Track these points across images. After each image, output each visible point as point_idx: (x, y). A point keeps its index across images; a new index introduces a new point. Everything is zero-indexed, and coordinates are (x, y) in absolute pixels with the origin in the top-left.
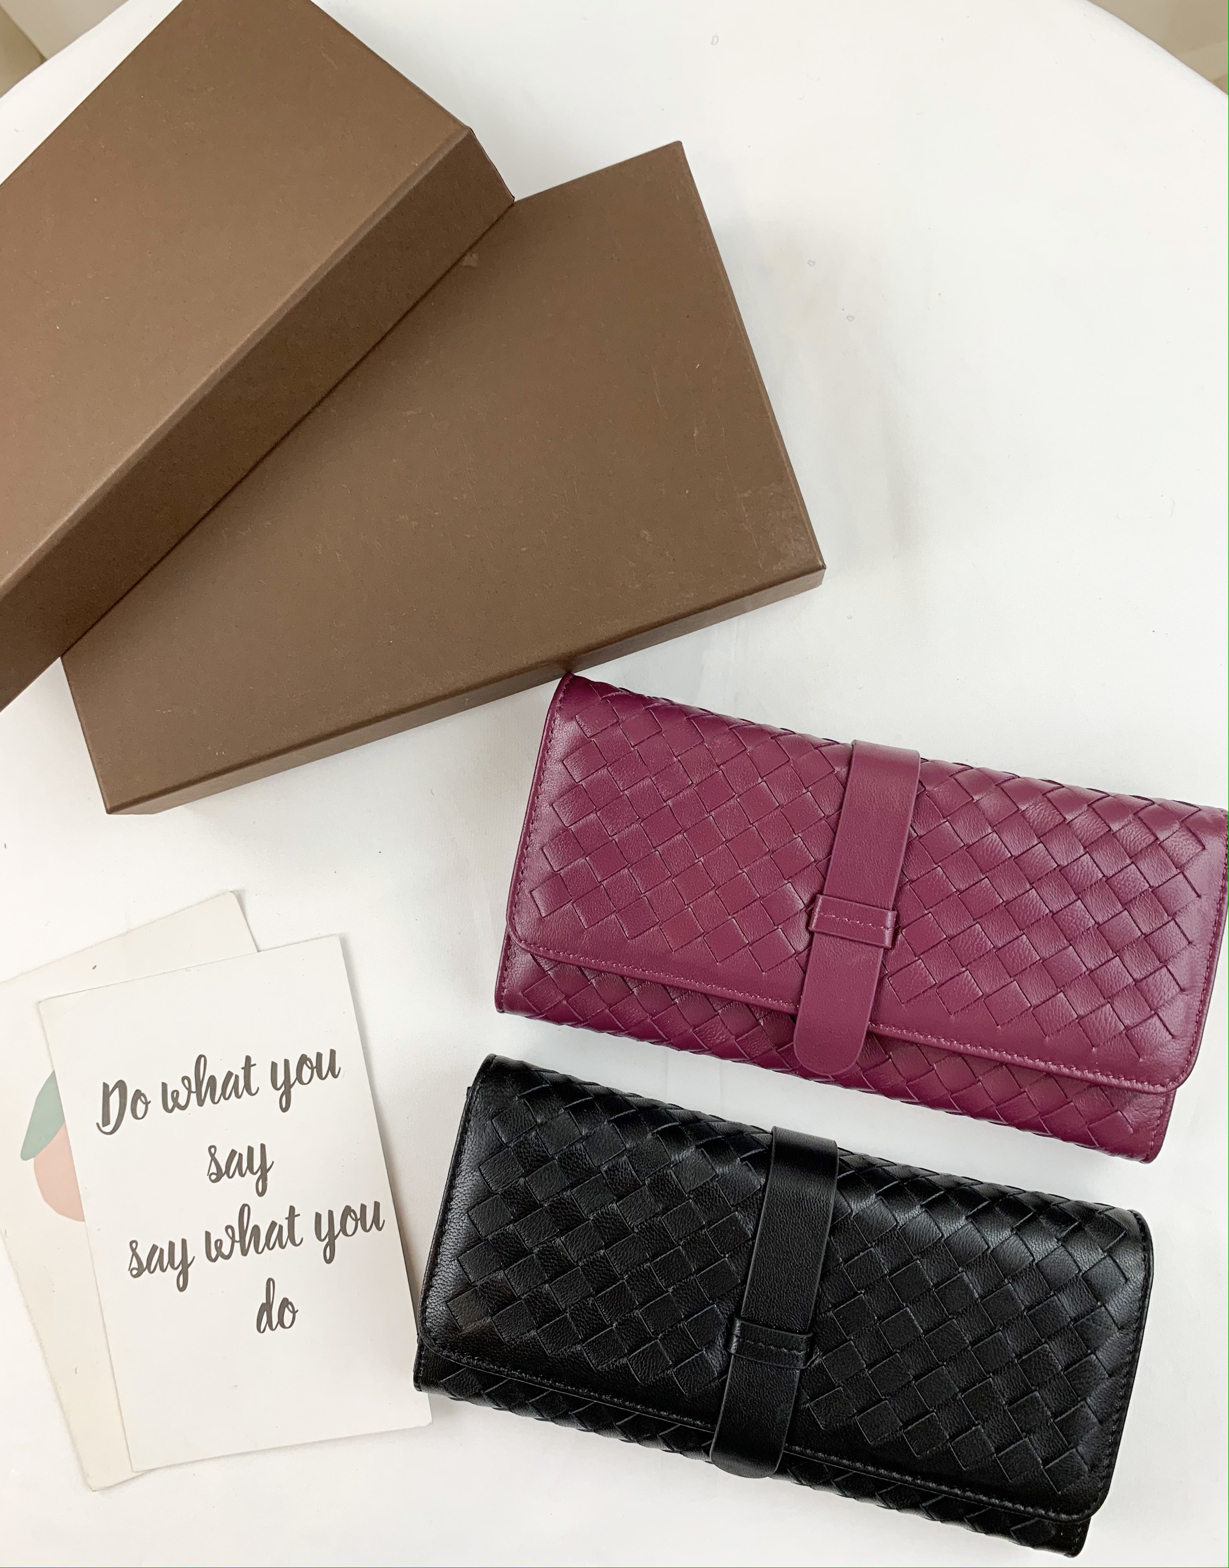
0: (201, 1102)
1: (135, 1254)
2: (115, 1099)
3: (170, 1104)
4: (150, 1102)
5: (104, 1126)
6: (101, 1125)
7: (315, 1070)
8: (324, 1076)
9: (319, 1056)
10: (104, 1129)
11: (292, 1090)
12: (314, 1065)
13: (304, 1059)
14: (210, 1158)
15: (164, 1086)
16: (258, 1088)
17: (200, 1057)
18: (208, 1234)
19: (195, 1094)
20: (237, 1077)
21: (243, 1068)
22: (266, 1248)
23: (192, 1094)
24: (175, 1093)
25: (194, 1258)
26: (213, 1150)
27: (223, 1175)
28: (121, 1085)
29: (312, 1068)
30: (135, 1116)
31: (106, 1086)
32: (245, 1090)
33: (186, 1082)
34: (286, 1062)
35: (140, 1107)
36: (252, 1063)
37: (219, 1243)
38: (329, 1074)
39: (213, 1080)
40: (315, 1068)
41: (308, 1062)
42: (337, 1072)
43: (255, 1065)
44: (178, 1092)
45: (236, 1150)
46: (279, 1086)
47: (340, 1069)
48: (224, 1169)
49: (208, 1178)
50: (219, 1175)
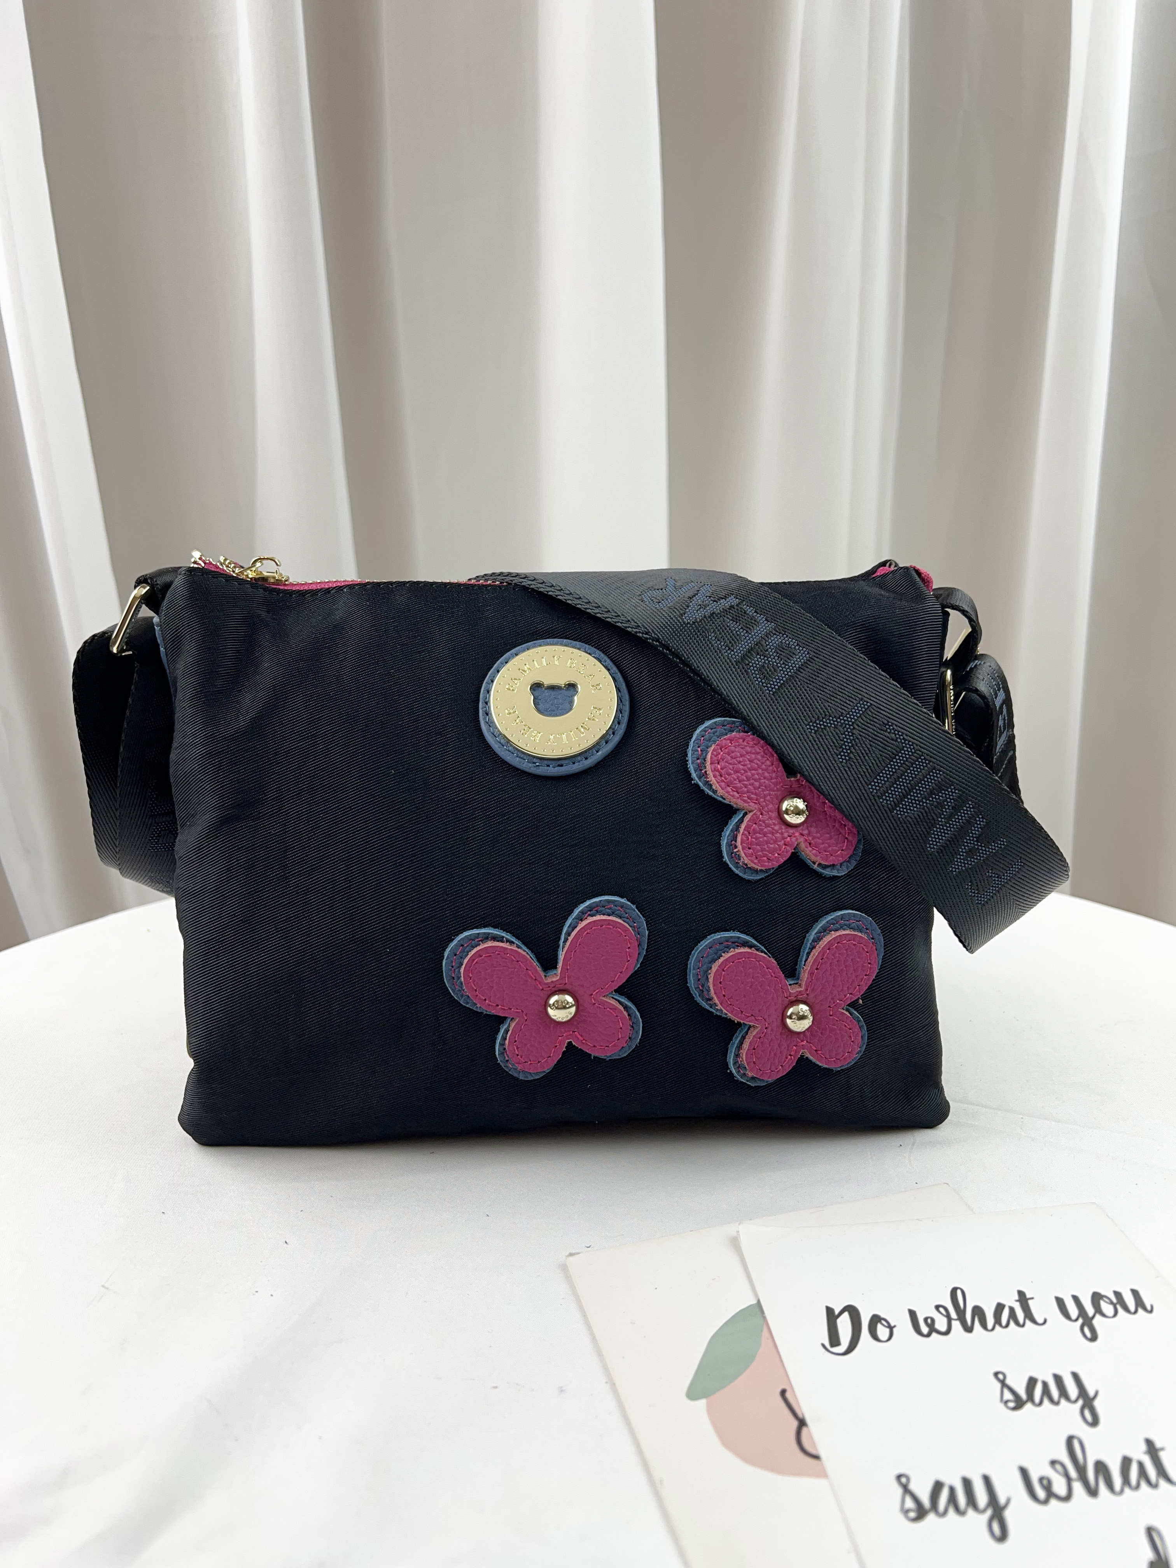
0: (967, 1328)
1: (906, 1489)
2: (844, 1324)
3: (925, 1329)
4: (895, 1326)
5: (832, 1345)
6: (828, 1346)
7: (1118, 1306)
8: (1132, 1310)
9: (1118, 1295)
10: (832, 1350)
11: (1094, 1322)
12: (1115, 1300)
13: (1097, 1296)
14: (998, 1385)
15: (913, 1314)
16: (1045, 1321)
17: (955, 1288)
18: (1024, 1472)
19: (957, 1321)
20: (1012, 1310)
21: (1017, 1301)
22: (1127, 1490)
23: (953, 1322)
24: (929, 1321)
25: (1008, 1501)
26: (1001, 1377)
27: (1025, 1403)
28: (853, 1312)
29: (1113, 1304)
30: (875, 1337)
31: (829, 1311)
32: (1028, 1322)
33: (941, 1310)
34: (1076, 1299)
35: (882, 1331)
36: (1028, 1296)
37: (1045, 1482)
38: (1140, 1310)
39: (978, 1312)
40: (1116, 1304)
41: (1105, 1299)
42: (1149, 1308)
43: (1032, 1298)
44: (933, 1320)
45: (1035, 1375)
46: (1074, 1316)
47: (1152, 1307)
48: (1024, 1395)
49: (1002, 1405)
50: (1019, 1404)
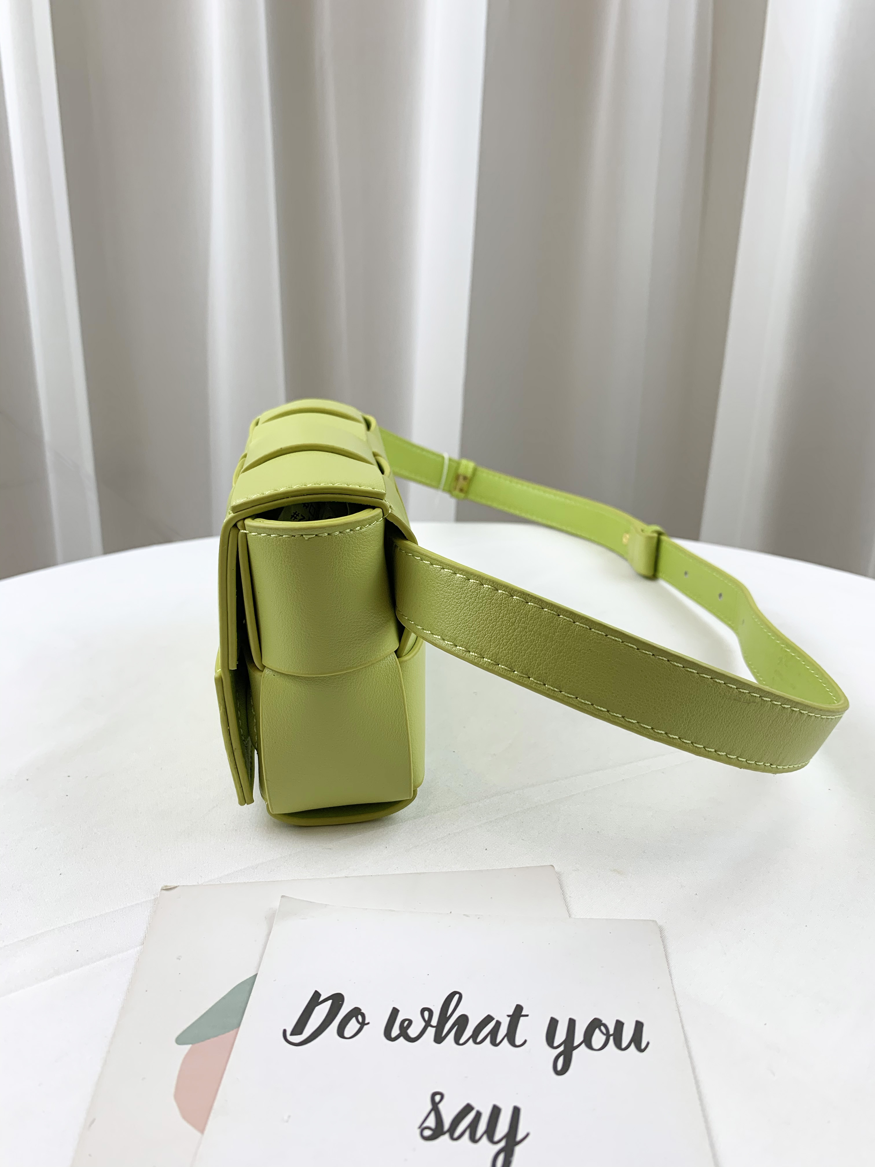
0: (439, 1039)
2: (321, 1012)
3: (395, 1032)
4: (368, 1023)
5: (292, 1034)
6: (288, 1033)
7: (611, 1038)
8: (624, 1045)
9: (619, 1025)
10: (290, 1038)
11: (575, 1053)
12: (611, 1031)
13: (596, 1024)
14: (429, 1107)
15: (395, 1012)
16: (525, 1041)
17: (455, 993)
19: (434, 1029)
20: (498, 1024)
21: (508, 1016)
23: (429, 1028)
24: (407, 1023)
26: (438, 1098)
27: (443, 1133)
28: (337, 1000)
29: (608, 1035)
30: (341, 1033)
31: (317, 995)
32: (506, 1039)
33: (426, 1014)
34: (572, 1023)
35: (353, 1026)
36: (523, 1013)
38: (633, 1046)
39: (463, 1020)
40: (611, 1035)
41: (603, 1028)
42: (643, 1046)
43: (527, 1016)
44: (410, 1022)
45: (473, 1104)
46: (556, 1043)
47: (648, 1043)
48: (447, 1126)
49: (418, 1131)
50: (437, 1132)
